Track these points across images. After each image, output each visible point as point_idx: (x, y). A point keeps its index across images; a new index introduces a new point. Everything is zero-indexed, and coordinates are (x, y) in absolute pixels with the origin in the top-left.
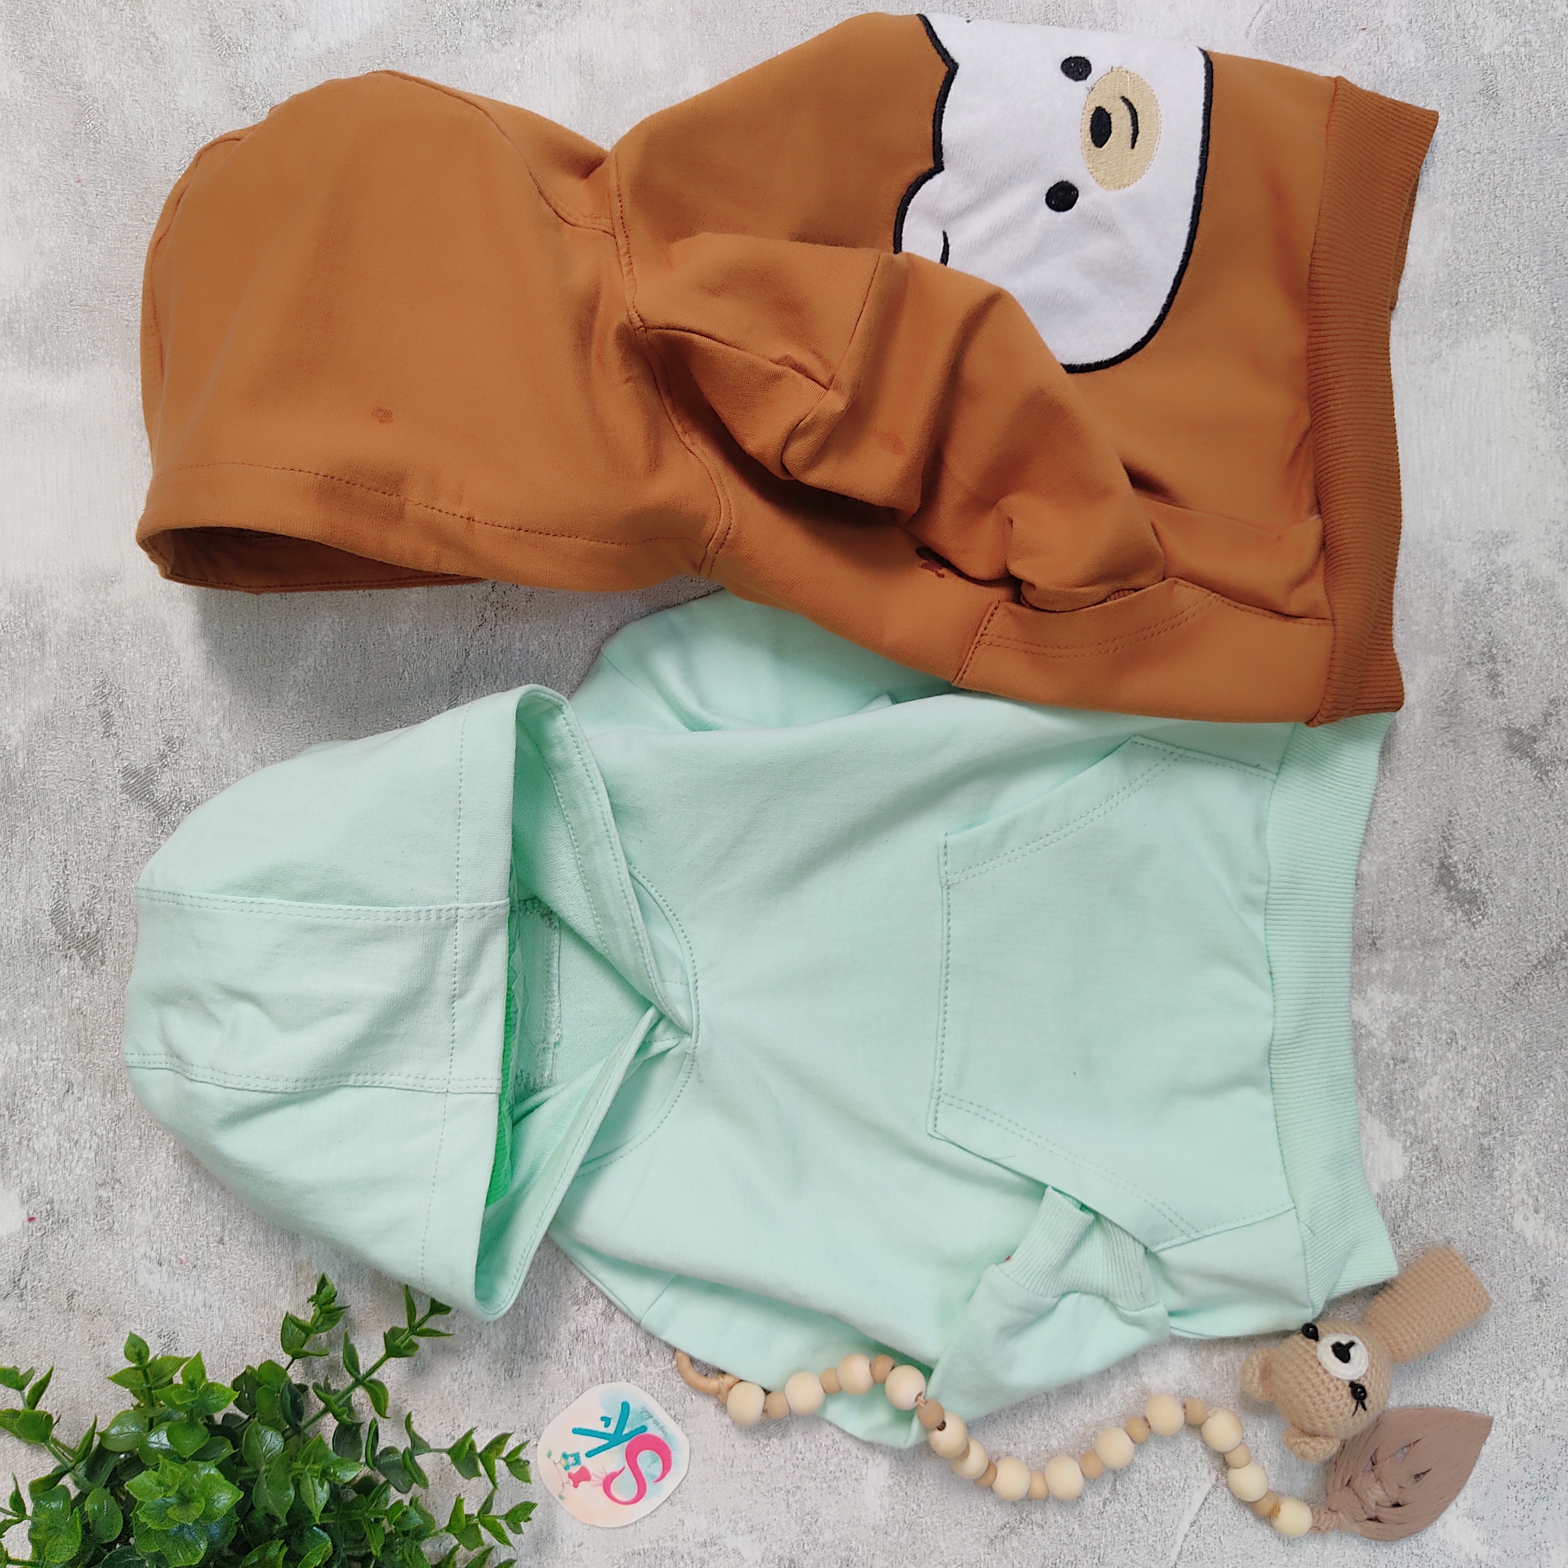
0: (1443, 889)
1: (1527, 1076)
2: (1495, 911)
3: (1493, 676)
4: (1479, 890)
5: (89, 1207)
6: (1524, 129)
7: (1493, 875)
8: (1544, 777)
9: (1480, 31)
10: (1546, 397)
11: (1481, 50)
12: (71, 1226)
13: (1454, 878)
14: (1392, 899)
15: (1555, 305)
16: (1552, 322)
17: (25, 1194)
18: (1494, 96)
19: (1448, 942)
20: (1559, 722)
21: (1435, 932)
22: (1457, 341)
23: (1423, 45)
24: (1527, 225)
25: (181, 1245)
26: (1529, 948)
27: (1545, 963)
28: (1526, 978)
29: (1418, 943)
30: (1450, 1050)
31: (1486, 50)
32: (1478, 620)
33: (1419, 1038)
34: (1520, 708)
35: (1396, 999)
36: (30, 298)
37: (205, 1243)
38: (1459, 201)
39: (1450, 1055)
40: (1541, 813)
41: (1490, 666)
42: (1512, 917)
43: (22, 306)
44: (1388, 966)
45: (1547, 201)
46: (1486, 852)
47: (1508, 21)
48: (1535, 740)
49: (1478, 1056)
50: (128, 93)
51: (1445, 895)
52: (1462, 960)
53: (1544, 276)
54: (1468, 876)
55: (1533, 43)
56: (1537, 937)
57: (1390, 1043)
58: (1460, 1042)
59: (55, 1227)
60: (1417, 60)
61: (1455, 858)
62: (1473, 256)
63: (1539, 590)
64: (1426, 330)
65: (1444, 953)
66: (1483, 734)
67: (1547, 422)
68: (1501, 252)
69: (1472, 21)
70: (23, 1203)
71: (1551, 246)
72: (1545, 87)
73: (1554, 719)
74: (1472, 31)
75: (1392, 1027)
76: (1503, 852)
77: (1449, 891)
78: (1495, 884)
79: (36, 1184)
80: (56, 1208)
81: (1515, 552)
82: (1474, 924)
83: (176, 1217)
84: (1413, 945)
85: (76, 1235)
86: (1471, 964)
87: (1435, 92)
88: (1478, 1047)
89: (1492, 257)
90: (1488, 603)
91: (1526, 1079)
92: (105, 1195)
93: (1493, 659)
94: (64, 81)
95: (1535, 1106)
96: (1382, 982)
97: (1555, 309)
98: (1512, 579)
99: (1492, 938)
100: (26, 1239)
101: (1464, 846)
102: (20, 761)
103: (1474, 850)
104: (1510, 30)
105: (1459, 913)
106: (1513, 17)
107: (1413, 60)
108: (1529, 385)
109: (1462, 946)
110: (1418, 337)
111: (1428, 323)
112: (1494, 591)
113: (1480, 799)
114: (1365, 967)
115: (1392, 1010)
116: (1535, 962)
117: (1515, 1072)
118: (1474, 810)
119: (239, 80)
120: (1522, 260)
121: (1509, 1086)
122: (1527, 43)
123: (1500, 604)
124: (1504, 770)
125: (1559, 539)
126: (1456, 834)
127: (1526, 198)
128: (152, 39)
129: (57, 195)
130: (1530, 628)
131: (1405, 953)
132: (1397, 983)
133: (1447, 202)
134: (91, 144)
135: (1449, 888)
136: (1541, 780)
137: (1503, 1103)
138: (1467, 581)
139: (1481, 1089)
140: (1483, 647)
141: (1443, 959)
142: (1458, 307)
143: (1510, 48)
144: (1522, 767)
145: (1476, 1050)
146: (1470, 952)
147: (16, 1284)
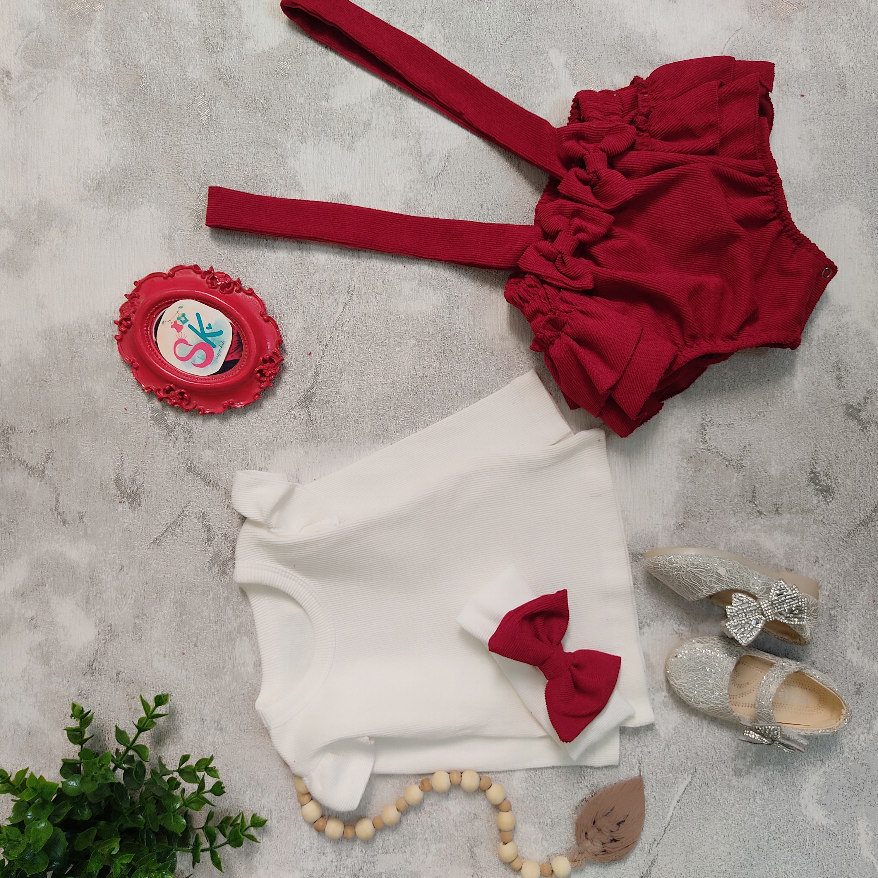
0: (812, 484)
1: (854, 580)
2: (839, 497)
3: (839, 378)
4: (831, 485)
5: (130, 628)
6: (859, 104)
7: (838, 478)
8: (864, 430)
9: (838, 55)
10: (866, 239)
11: (838, 65)
12: (120, 638)
13: (818, 479)
14: (787, 488)
15: (873, 193)
16: (870, 201)
17: (98, 621)
18: (844, 88)
19: (815, 511)
20: (871, 402)
21: (808, 506)
22: (824, 209)
23: (810, 61)
24: (859, 152)
25: (176, 647)
26: (855, 516)
27: (863, 523)
28: (854, 530)
29: (800, 511)
30: (815, 566)
31: (840, 65)
32: (832, 350)
33: (799, 559)
34: (852, 394)
35: (788, 539)
36: (110, 172)
37: (188, 646)
38: (826, 139)
39: (815, 568)
40: (863, 448)
41: (838, 373)
42: (847, 499)
43: (106, 175)
44: (784, 522)
45: (870, 140)
46: (834, 466)
47: (852, 51)
48: (860, 411)
49: (829, 569)
50: (162, 70)
51: (813, 487)
52: (822, 520)
53: (867, 178)
54: (825, 478)
55: (864, 62)
56: (860, 510)
57: (785, 561)
58: (820, 562)
59: (112, 638)
60: (807, 68)
61: (819, 469)
62: (831, 167)
63: (862, 336)
64: (808, 203)
65: (813, 516)
66: (834, 406)
67: (867, 251)
68: (846, 165)
69: (834, 50)
70: (96, 626)
71: (871, 163)
72: (870, 84)
73: (869, 400)
74: (834, 55)
75: (786, 553)
76: (843, 466)
77: (816, 485)
78: (839, 483)
79: (103, 616)
80: (113, 629)
81: (851, 316)
82: (828, 503)
83: (173, 633)
84: (797, 512)
85: (123, 643)
86: (826, 523)
87: (815, 84)
88: (830, 565)
89: (842, 168)
90: (837, 341)
91: (854, 582)
92: (138, 622)
93: (839, 369)
94: (130, 64)
95: (858, 595)
96: (781, 530)
97: (872, 195)
98: (849, 330)
99: (837, 510)
100: (97, 644)
101: (824, 463)
102: (101, 403)
103: (829, 465)
104: (853, 55)
105: (821, 497)
106: (854, 49)
107: (804, 67)
108: (858, 233)
109: (822, 513)
110: (803, 206)
111: (809, 199)
112: (840, 335)
113: (832, 440)
114: (773, 522)
115: (786, 544)
116: (858, 523)
117: (848, 577)
118: (829, 445)
119: (218, 65)
120: (856, 170)
121: (845, 585)
122: (861, 61)
123: (843, 342)
124: (844, 425)
125: (872, 310)
126: (819, 457)
127: (859, 139)
128: (175, 44)
129: (125, 121)
130: (858, 354)
131: (793, 516)
132: (789, 531)
133: (820, 140)
134: (142, 95)
135: (816, 484)
137: (842, 593)
138: (826, 330)
139: (830, 586)
140: (834, 363)
141: (812, 520)
142: (824, 192)
143: (853, 64)
144: (853, 424)
145: (828, 566)
146: (826, 517)
147: (90, 667)
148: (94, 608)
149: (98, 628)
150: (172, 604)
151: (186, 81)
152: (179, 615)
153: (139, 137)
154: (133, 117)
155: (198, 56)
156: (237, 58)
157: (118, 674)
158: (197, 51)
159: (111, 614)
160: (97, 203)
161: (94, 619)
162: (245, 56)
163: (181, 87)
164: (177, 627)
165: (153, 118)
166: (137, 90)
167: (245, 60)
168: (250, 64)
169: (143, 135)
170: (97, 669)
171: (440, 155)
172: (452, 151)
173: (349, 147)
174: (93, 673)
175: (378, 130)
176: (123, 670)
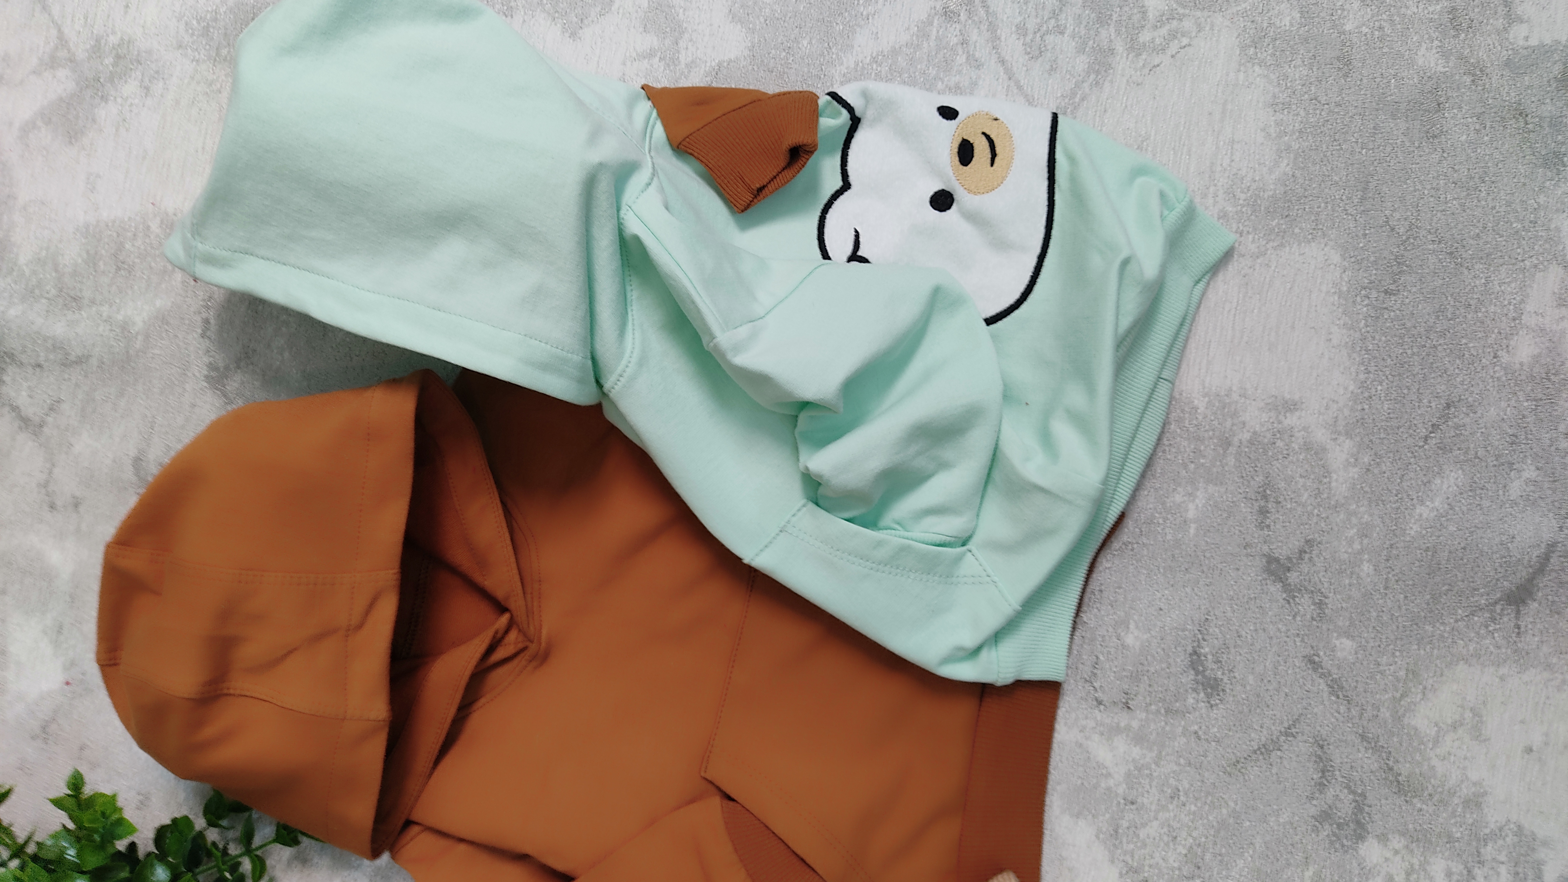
0: (1192, 672)
1: (1232, 839)
2: (1231, 699)
3: (1263, 512)
4: (1222, 679)
6: (1368, 92)
7: (1235, 670)
8: (1291, 601)
9: (1346, 13)
10: (1344, 303)
11: (1344, 27)
13: (1203, 666)
14: (1148, 671)
15: (1367, 232)
16: (1361, 245)
18: (1349, 63)
19: (1188, 715)
20: (1310, 559)
21: (1178, 704)
22: (1282, 245)
23: (1299, 15)
24: (1356, 166)
26: (1253, 735)
27: (1263, 750)
28: (1245, 758)
29: (1163, 711)
30: (1172, 803)
31: (1348, 27)
32: (1259, 465)
33: (1148, 787)
34: (1281, 542)
35: (1136, 752)
38: (1305, 138)
39: (1171, 807)
40: (1284, 629)
41: (1262, 503)
42: (1245, 707)
44: (1135, 724)
45: (1376, 151)
46: (1233, 650)
47: (1369, 9)
48: (1289, 570)
49: (1194, 813)
51: (1193, 677)
52: (1196, 733)
53: (1362, 208)
54: (1215, 666)
55: (1386, 29)
56: (1262, 727)
57: (1124, 786)
58: (1182, 798)
60: (1291, 25)
61: (1207, 650)
62: (1307, 182)
63: (1313, 452)
64: (1257, 232)
65: (1183, 723)
66: (1247, 555)
67: (1342, 322)
68: (1330, 183)
69: (1341, 4)
71: (1372, 186)
72: (1390, 64)
73: (1307, 556)
74: (1339, 12)
75: (1128, 775)
76: (1246, 653)
77: (1197, 675)
78: (1235, 677)
81: (1299, 418)
82: (1212, 706)
84: (1158, 711)
86: (1203, 737)
87: (1302, 52)
88: (1196, 806)
89: (1323, 186)
90: (1270, 454)
91: (1231, 841)
93: (1265, 497)
95: (1234, 864)
96: (1127, 736)
97: (1366, 235)
98: (1293, 439)
99: (1224, 720)
101: (1216, 641)
103: (1223, 647)
104: (1369, 17)
105: (1202, 695)
106: (1373, 7)
107: (1288, 24)
108: (1333, 290)
109: (1199, 720)
110: (1250, 237)
111: (1260, 227)
112: (1277, 445)
113: (1235, 607)
114: (1116, 720)
115: (1131, 759)
116: (1256, 747)
117: (1222, 833)
118: (1229, 614)
120: (1347, 192)
121: (1215, 843)
122: (1381, 28)
123: (1280, 457)
124: (1259, 588)
125: (1335, 415)
126: (1211, 630)
127: (1360, 145)
130: (1300, 480)
131: (1151, 716)
132: (1139, 739)
133: (1295, 137)
135: (1197, 673)
136: (1289, 602)
137: (1208, 856)
138: (1255, 433)
139: (1191, 841)
140: (1259, 487)
141: (1181, 728)
142: (1288, 219)
143: (1367, 30)
144: (1275, 589)
145: (1193, 808)
146: (1204, 727)
160: (199, 54)
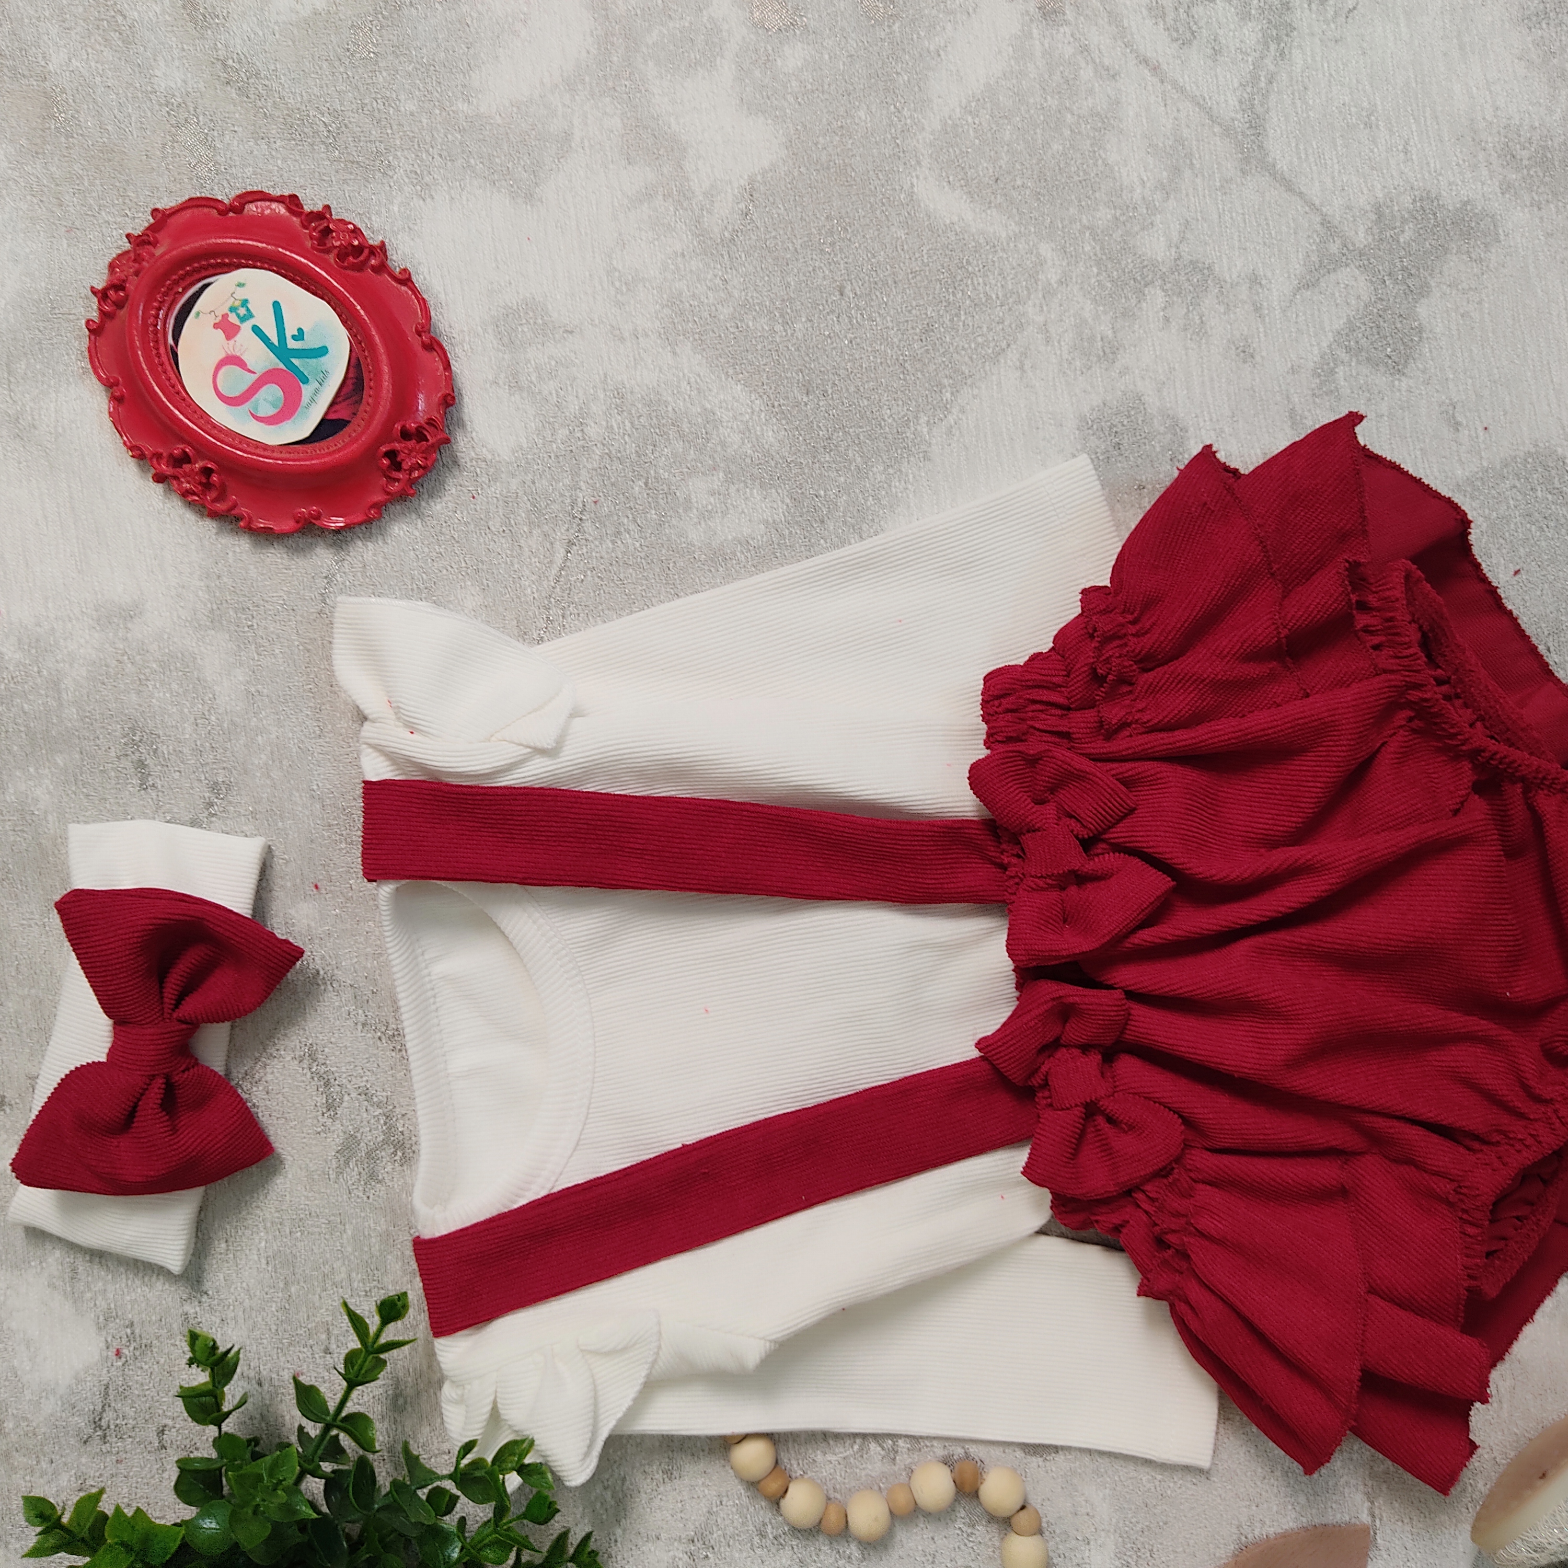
5: (175, 1326)
12: (155, 1350)
17: (101, 1318)
25: (283, 1359)
37: (309, 1354)
59: (137, 1353)
70: (100, 1328)
79: (112, 1306)
80: (137, 1331)
83: (274, 1327)
85: (162, 1361)
94: (26, 73)
119: (220, 52)
147: (97, 1424)
148: (90, 1289)
149: (104, 1333)
150: (264, 1261)
151: (153, 97)
152: (281, 1285)
153: (64, 229)
154: (45, 189)
155: (174, 39)
156: (261, 33)
157: (161, 1432)
158: (170, 28)
159: (128, 1298)
161: (92, 1315)
162: (277, 28)
163: (144, 112)
164: (280, 1315)
165: (92, 184)
166: (49, 128)
167: (277, 36)
168: (290, 43)
169: (73, 224)
170: (112, 1427)
171: (732, 189)
172: (759, 178)
173: (529, 197)
174: (105, 1437)
175: (588, 152)
176: (170, 1423)
